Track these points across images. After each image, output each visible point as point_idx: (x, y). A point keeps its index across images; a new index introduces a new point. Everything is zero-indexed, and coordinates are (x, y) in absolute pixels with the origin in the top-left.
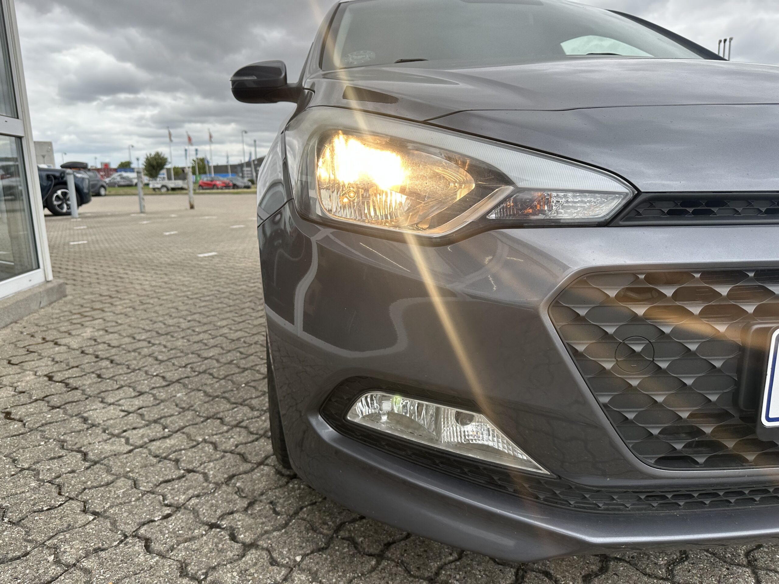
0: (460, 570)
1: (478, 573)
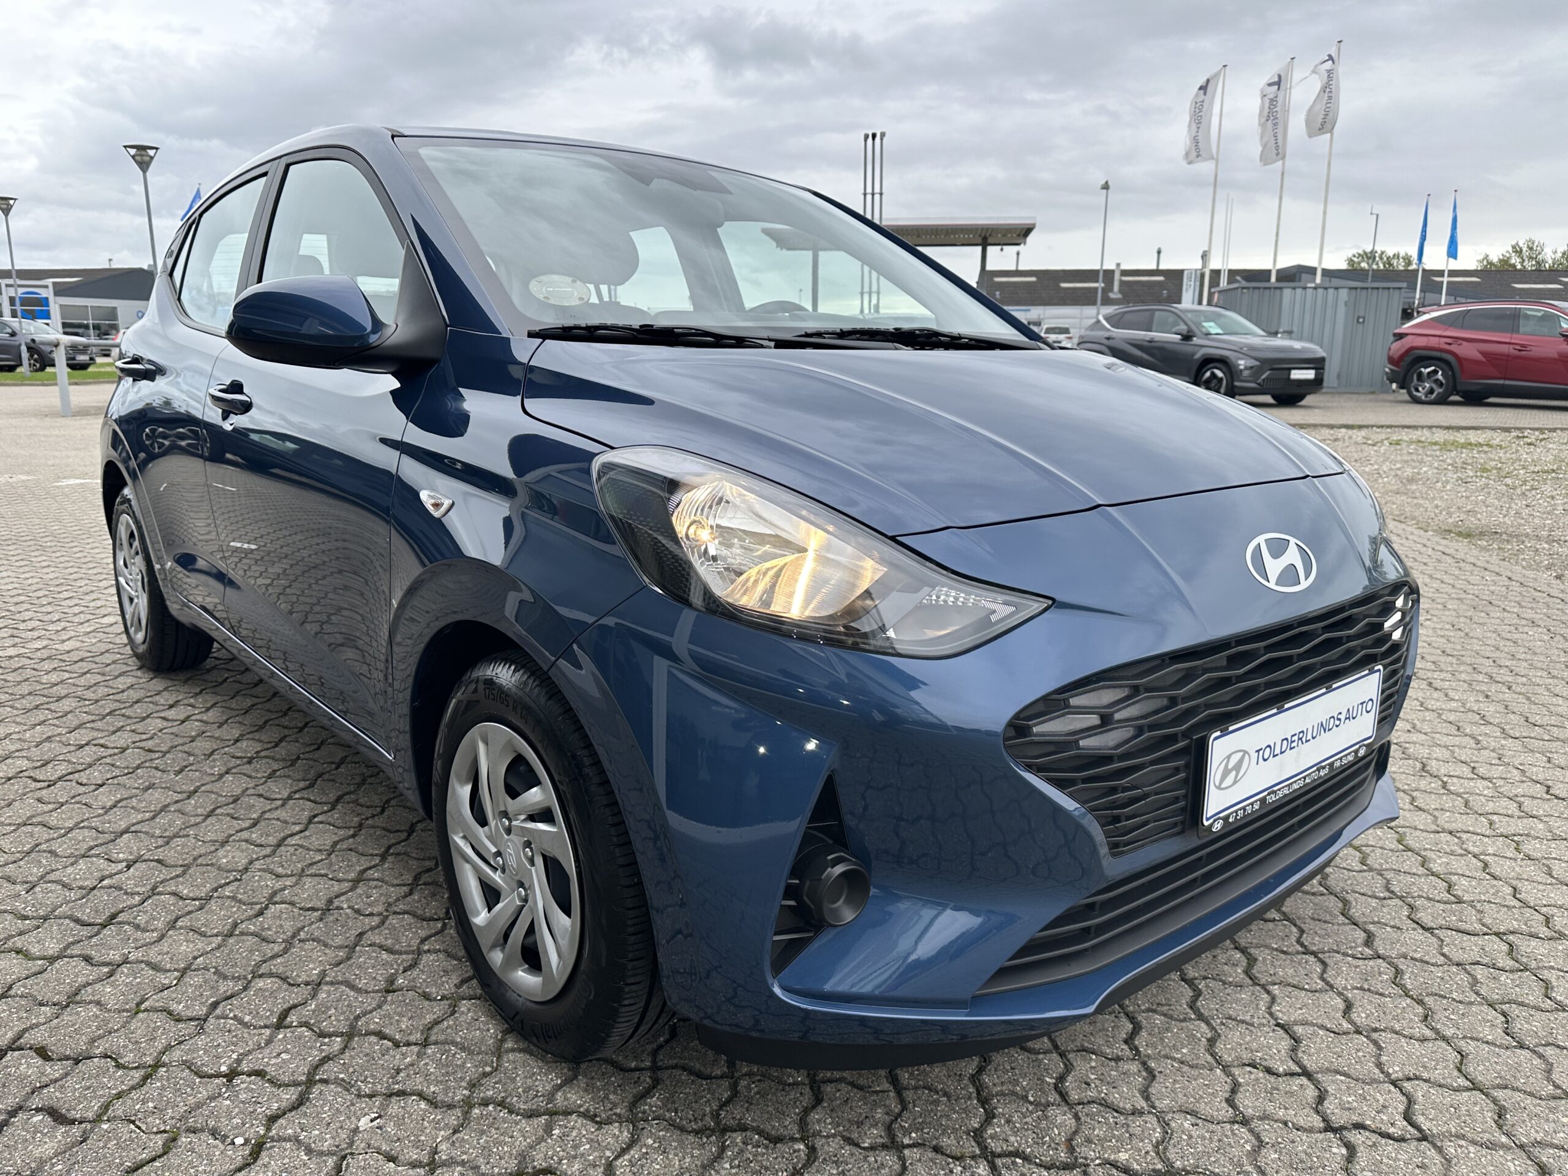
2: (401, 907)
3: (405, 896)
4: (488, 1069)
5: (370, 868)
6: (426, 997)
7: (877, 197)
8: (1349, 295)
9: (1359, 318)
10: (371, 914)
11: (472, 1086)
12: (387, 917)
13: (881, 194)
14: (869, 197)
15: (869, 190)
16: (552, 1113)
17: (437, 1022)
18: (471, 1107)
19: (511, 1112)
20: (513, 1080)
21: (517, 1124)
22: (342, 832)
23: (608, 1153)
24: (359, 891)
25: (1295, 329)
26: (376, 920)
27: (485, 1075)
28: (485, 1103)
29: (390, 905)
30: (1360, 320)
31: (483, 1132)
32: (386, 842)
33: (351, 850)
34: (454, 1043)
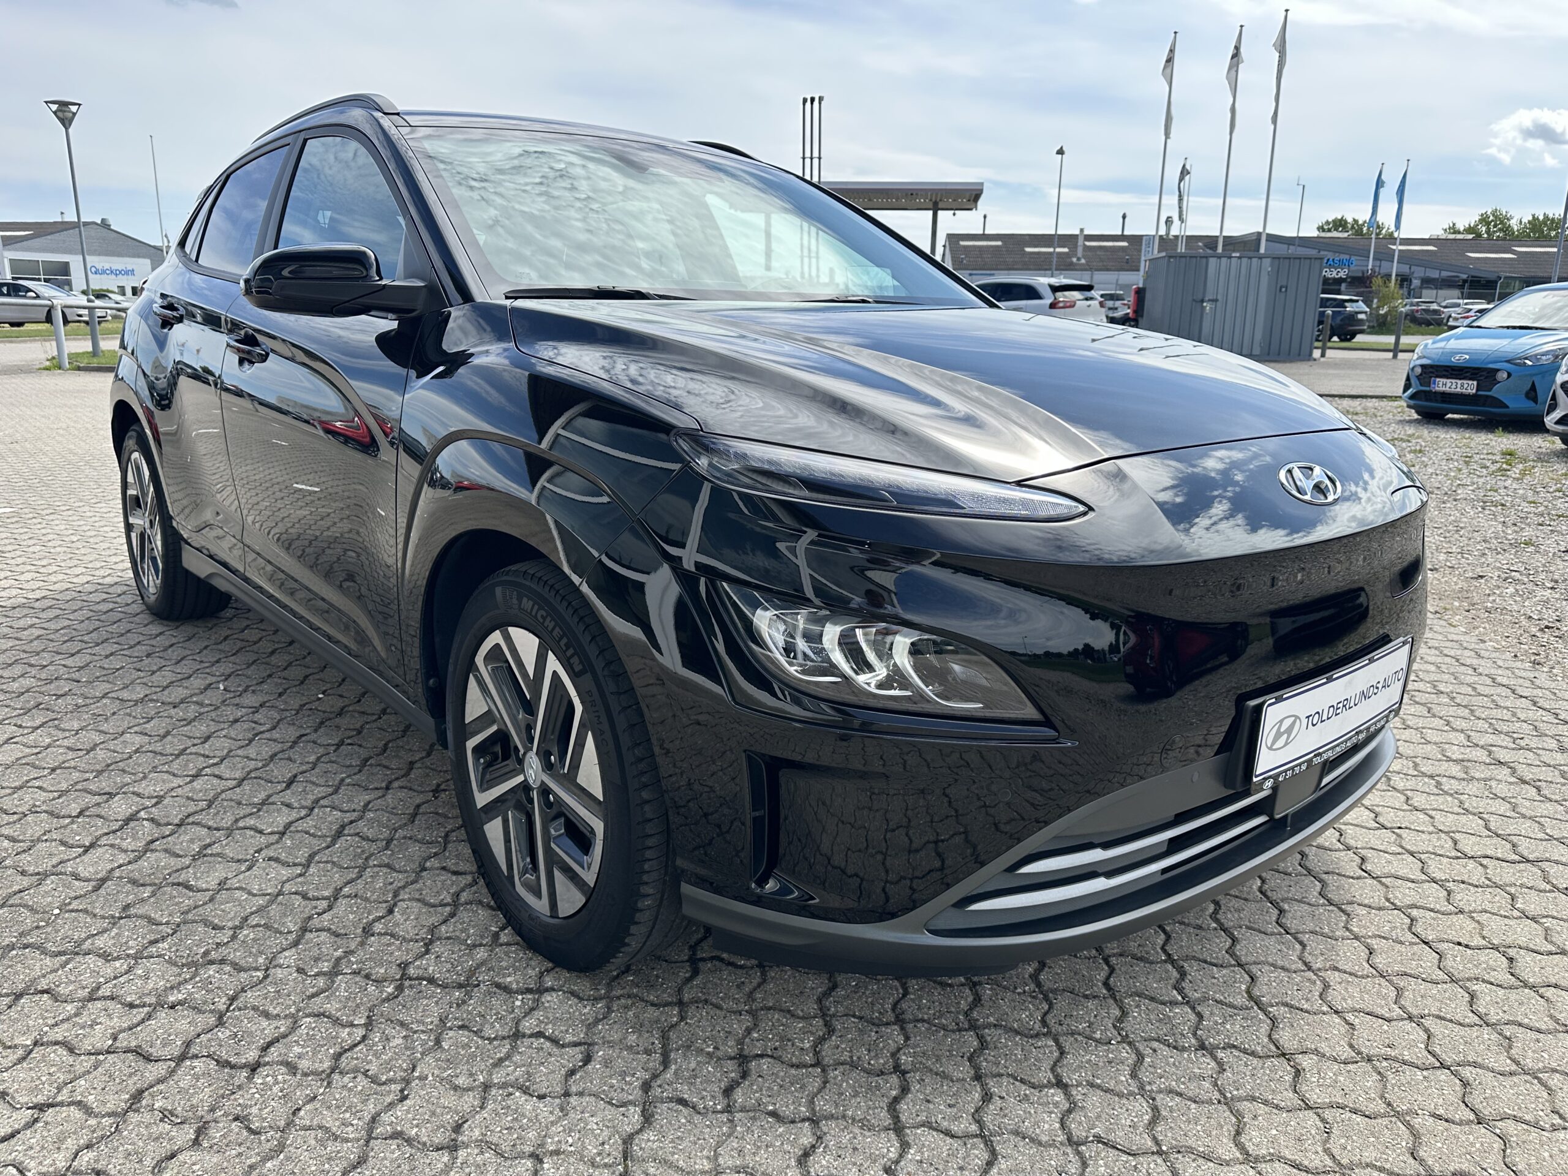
0: (571, 1130)
1: (595, 1127)
2: (44, 808)
3: (54, 799)
4: (43, 924)
5: (35, 779)
6: (23, 873)
7: (816, 161)
8: (1272, 265)
9: (1281, 288)
10: (15, 813)
11: (21, 934)
12: (26, 816)
13: (820, 158)
14: (808, 161)
15: (808, 154)
16: (77, 954)
17: (21, 891)
18: (13, 949)
19: (42, 953)
20: (57, 931)
21: (41, 960)
22: (28, 750)
23: (102, 980)
24: (15, 796)
25: (1219, 297)
26: (16, 817)
27: (37, 927)
28: (26, 947)
29: (35, 806)
30: (1283, 289)
31: (10, 966)
32: (61, 758)
33: (28, 764)
34: (25, 906)
